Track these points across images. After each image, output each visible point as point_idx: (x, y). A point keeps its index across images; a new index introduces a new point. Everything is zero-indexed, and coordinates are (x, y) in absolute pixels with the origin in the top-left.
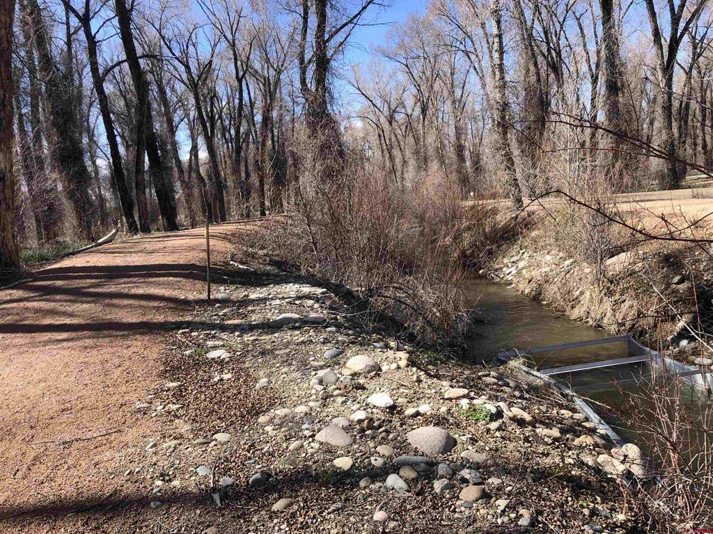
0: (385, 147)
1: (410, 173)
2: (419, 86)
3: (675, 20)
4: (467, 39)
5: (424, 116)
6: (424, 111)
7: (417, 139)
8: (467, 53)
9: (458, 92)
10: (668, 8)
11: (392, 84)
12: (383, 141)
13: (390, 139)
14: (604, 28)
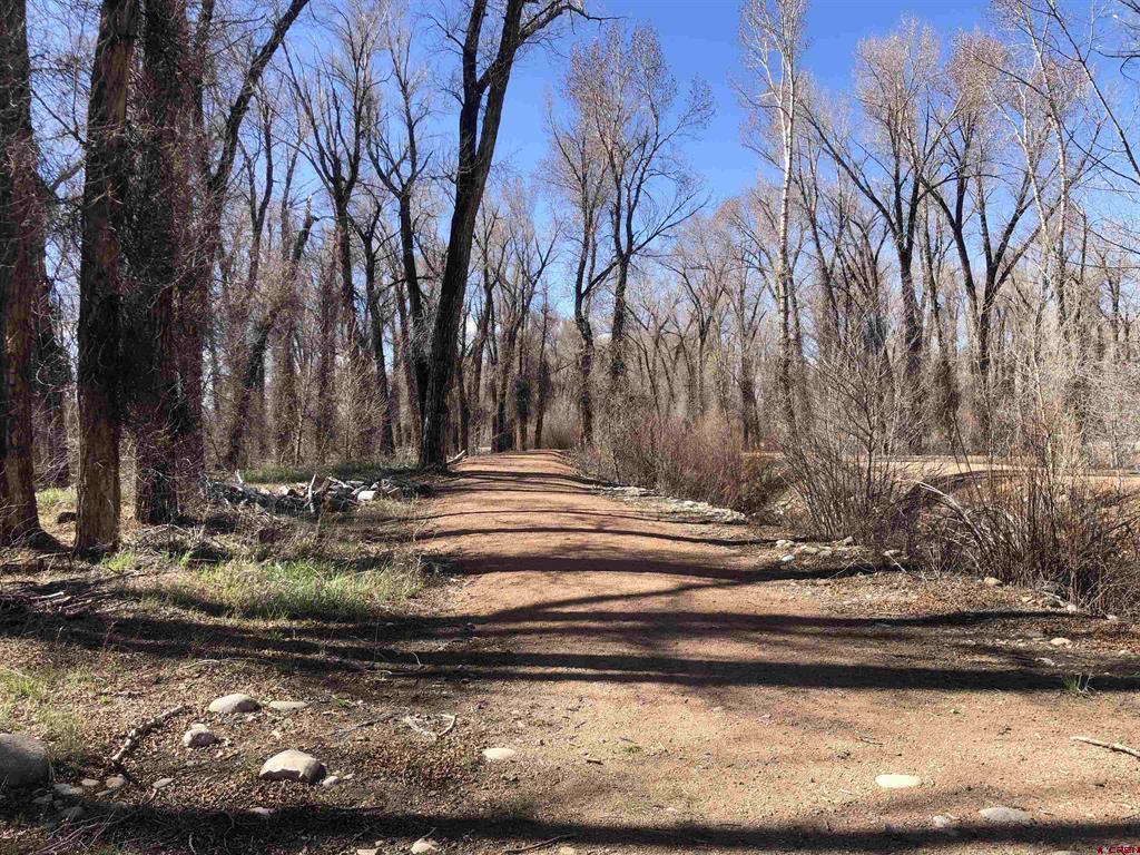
0: (646, 374)
1: (680, 411)
2: (698, 300)
3: (992, 271)
4: (763, 254)
5: (703, 341)
6: (703, 333)
7: (692, 370)
8: (761, 270)
9: (748, 314)
10: (984, 255)
11: (663, 294)
12: (644, 366)
13: (654, 364)
14: (903, 282)
